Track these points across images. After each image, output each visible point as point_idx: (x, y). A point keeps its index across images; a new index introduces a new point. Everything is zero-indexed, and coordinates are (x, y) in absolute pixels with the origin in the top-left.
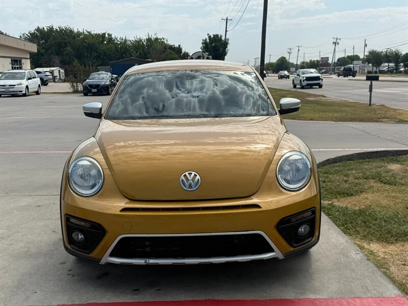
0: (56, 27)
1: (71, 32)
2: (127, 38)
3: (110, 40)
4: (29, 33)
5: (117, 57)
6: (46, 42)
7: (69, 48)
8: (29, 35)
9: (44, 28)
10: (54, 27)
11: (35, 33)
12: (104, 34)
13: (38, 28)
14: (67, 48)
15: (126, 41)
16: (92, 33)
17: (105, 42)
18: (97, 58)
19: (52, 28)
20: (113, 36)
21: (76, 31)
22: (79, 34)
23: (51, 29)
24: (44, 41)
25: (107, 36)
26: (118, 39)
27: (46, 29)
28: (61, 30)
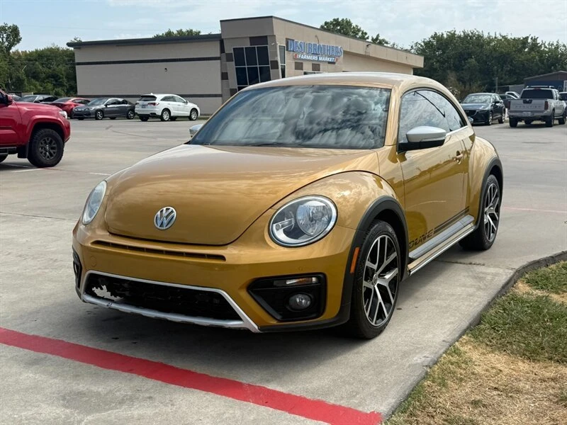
0: (459, 32)
1: (480, 37)
2: (560, 43)
3: (535, 46)
4: (424, 42)
5: (541, 70)
6: (444, 53)
7: (473, 61)
8: (423, 44)
9: (443, 34)
10: (457, 33)
11: (430, 41)
12: (527, 38)
13: (436, 34)
14: (469, 60)
15: (557, 47)
16: (509, 38)
17: (526, 50)
18: (511, 72)
19: (454, 34)
20: (539, 41)
21: (486, 36)
22: (490, 40)
23: (452, 36)
24: (440, 52)
25: (529, 41)
26: (546, 45)
27: (445, 36)
28: (466, 36)
